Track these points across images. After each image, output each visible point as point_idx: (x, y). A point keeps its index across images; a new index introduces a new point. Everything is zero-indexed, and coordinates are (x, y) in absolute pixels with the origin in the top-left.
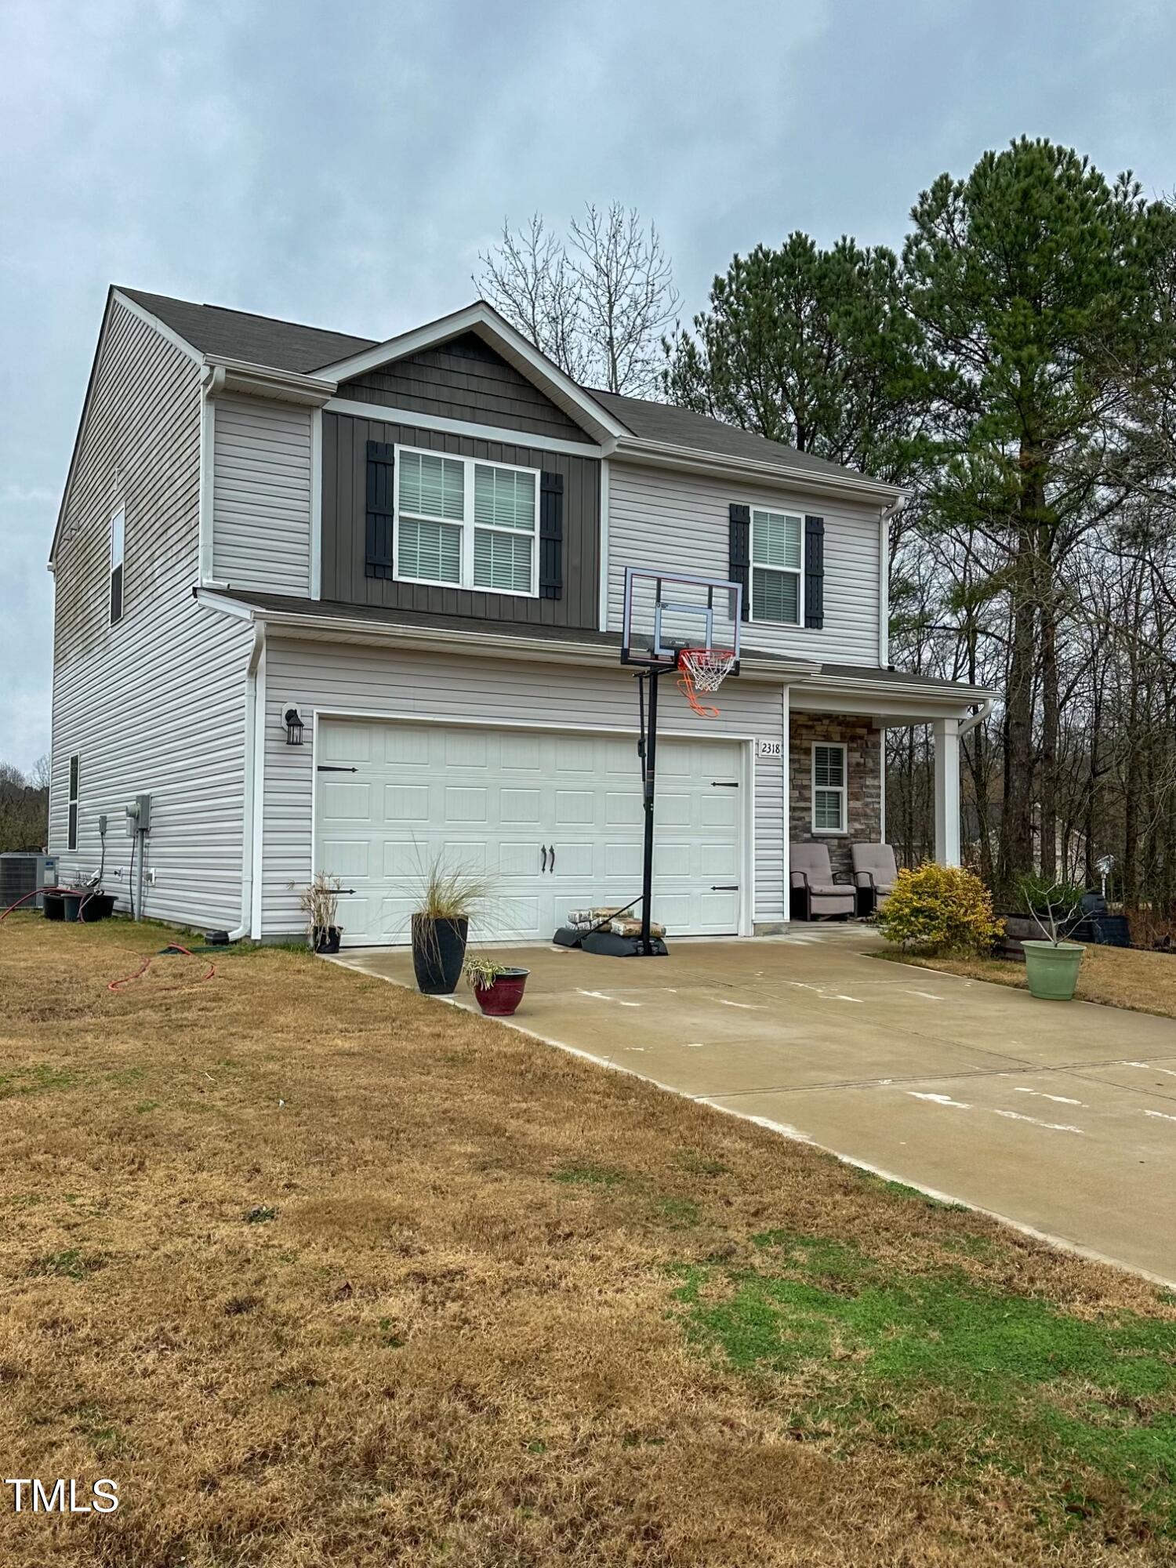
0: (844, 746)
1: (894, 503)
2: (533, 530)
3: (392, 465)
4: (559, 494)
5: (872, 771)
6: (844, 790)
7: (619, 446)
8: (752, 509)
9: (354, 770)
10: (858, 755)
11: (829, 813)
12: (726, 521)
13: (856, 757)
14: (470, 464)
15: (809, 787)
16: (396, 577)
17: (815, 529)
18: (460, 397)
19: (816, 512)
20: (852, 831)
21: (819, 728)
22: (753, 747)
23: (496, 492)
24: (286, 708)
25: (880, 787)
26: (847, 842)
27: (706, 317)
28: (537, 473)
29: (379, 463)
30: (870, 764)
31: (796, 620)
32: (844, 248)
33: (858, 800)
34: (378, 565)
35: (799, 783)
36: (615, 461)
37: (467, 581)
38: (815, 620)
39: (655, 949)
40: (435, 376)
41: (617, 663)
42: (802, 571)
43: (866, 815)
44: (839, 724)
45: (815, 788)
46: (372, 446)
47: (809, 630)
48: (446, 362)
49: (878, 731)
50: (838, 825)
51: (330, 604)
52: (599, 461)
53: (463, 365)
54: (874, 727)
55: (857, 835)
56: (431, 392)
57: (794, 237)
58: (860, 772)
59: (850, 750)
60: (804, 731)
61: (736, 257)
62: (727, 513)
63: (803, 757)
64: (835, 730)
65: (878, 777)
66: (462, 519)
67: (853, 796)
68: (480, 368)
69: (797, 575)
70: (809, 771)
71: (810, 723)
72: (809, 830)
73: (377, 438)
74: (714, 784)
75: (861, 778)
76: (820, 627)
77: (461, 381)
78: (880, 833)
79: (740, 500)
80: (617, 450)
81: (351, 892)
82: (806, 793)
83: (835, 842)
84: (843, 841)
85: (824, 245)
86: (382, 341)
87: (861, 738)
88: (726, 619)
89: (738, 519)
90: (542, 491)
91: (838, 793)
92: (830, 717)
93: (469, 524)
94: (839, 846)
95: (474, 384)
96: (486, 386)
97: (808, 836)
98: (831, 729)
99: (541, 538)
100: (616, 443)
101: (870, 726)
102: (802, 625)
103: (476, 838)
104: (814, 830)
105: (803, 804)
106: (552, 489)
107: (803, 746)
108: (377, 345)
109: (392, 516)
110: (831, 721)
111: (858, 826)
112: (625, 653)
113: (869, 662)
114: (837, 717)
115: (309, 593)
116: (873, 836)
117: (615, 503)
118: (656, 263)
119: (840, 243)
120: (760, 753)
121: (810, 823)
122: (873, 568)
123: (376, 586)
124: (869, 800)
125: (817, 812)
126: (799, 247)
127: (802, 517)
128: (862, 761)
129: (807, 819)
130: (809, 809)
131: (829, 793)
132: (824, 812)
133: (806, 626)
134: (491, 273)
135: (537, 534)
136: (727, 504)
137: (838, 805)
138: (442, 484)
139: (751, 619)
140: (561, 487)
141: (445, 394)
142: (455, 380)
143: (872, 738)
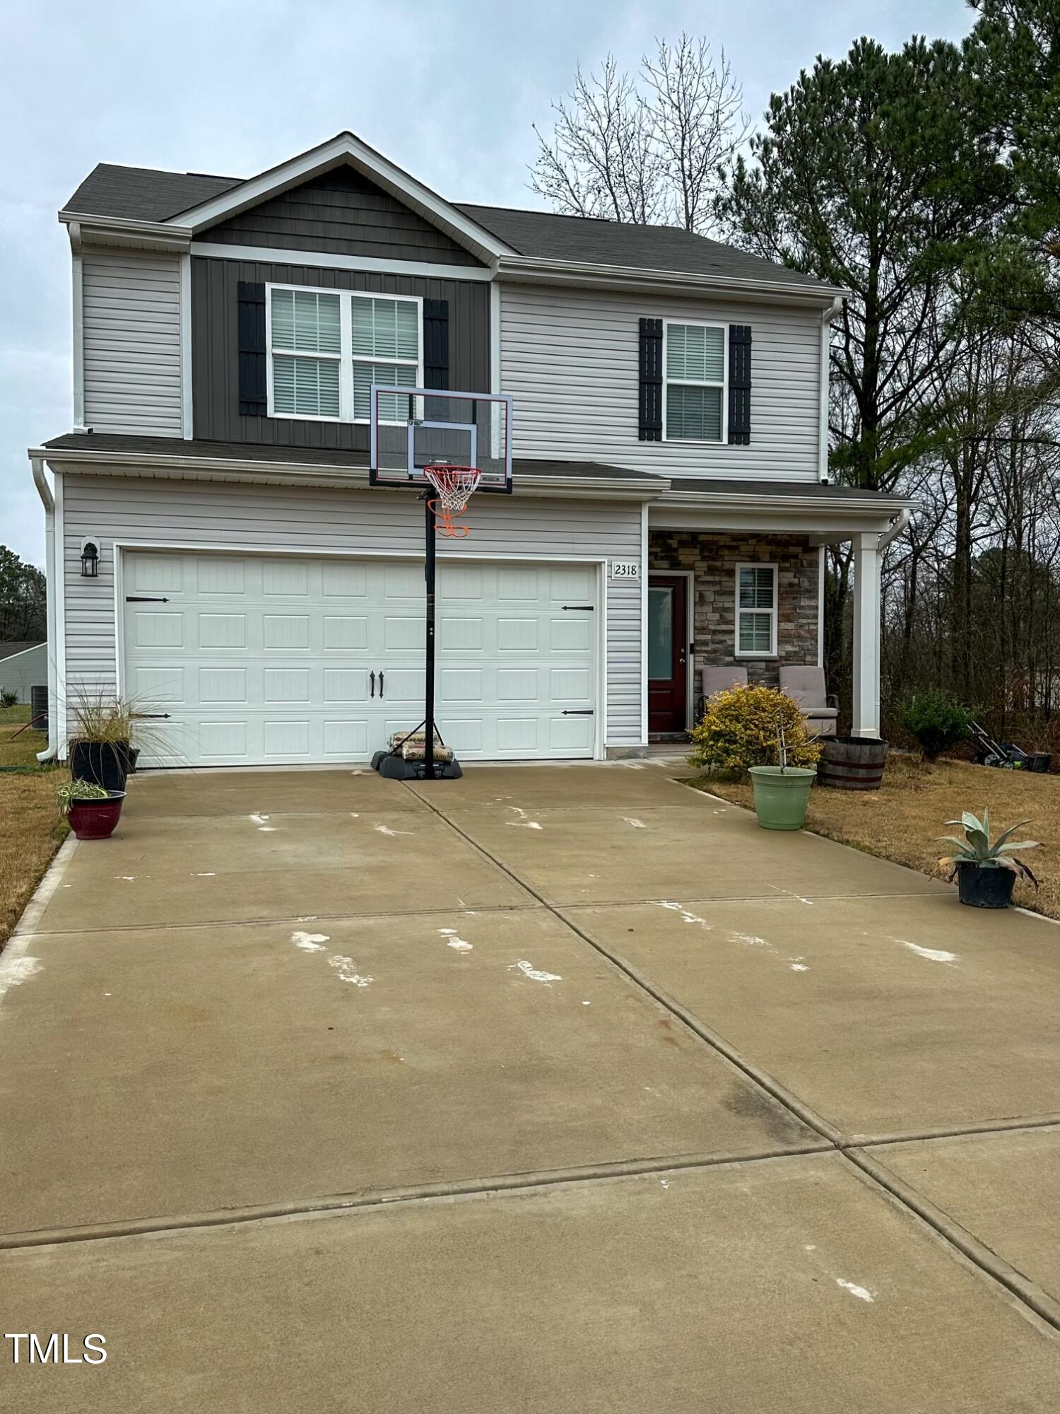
0: (775, 566)
1: (831, 305)
2: (416, 358)
3: (264, 304)
4: (445, 321)
5: (808, 591)
6: (774, 611)
7: (501, 266)
8: (666, 322)
9: (165, 600)
10: (791, 575)
11: (757, 635)
12: (636, 337)
13: (789, 577)
14: (346, 297)
15: (732, 610)
16: (271, 413)
17: (741, 341)
18: (335, 231)
19: (741, 320)
20: (783, 654)
21: (744, 548)
22: (605, 568)
23: (375, 323)
24: (84, 542)
25: (817, 608)
26: (776, 665)
27: (762, 138)
28: (420, 301)
29: (251, 302)
30: (805, 583)
31: (719, 438)
32: (914, 48)
33: (790, 621)
34: (253, 402)
35: (721, 605)
36: (504, 282)
37: (347, 414)
38: (740, 434)
39: (438, 773)
40: (309, 214)
41: (366, 484)
42: (725, 385)
43: (799, 637)
44: (769, 543)
45: (738, 611)
46: (242, 286)
47: (734, 446)
48: (318, 197)
49: (816, 550)
50: (768, 648)
51: (201, 444)
52: (488, 283)
53: (338, 199)
54: (811, 545)
55: (787, 659)
56: (302, 228)
57: (859, 42)
58: (792, 593)
59: (781, 570)
60: (726, 552)
61: (802, 73)
62: (636, 328)
63: (725, 579)
64: (764, 549)
65: (816, 597)
66: (339, 352)
67: (784, 618)
68: (355, 200)
69: (720, 389)
70: (732, 593)
71: (734, 544)
72: (731, 654)
73: (248, 279)
74: (565, 608)
75: (794, 598)
76: (747, 442)
77: (337, 215)
78: (816, 655)
79: (651, 314)
80: (500, 271)
81: (166, 716)
82: (728, 616)
83: (763, 665)
84: (772, 664)
85: (892, 48)
86: (247, 178)
87: (796, 557)
88: (637, 439)
89: (649, 335)
90: (425, 319)
91: (768, 615)
92: (758, 537)
93: (347, 357)
94: (767, 669)
95: (350, 216)
96: (363, 218)
97: (731, 659)
98: (757, 549)
99: (425, 367)
100: (498, 263)
101: (805, 544)
102: (725, 441)
103: (300, 664)
104: (738, 653)
105: (724, 627)
106: (436, 317)
107: (725, 568)
108: (243, 183)
109: (265, 354)
110: (760, 541)
111: (789, 648)
112: (373, 473)
113: (807, 477)
114: (767, 536)
115: (182, 434)
116: (808, 658)
117: (506, 326)
118: (727, 90)
119: (910, 43)
120: (614, 575)
121: (733, 646)
122: (813, 376)
123: (253, 423)
124: (805, 621)
125: (741, 635)
126: (866, 53)
127: (726, 327)
128: (796, 581)
129: (729, 642)
130: (732, 632)
131: (757, 615)
132: (751, 635)
133: (730, 442)
134: (564, 120)
135: (420, 362)
136: (636, 319)
137: (768, 628)
138: (316, 318)
139: (664, 438)
140: (447, 314)
141: (319, 230)
142: (328, 214)
143: (808, 557)
